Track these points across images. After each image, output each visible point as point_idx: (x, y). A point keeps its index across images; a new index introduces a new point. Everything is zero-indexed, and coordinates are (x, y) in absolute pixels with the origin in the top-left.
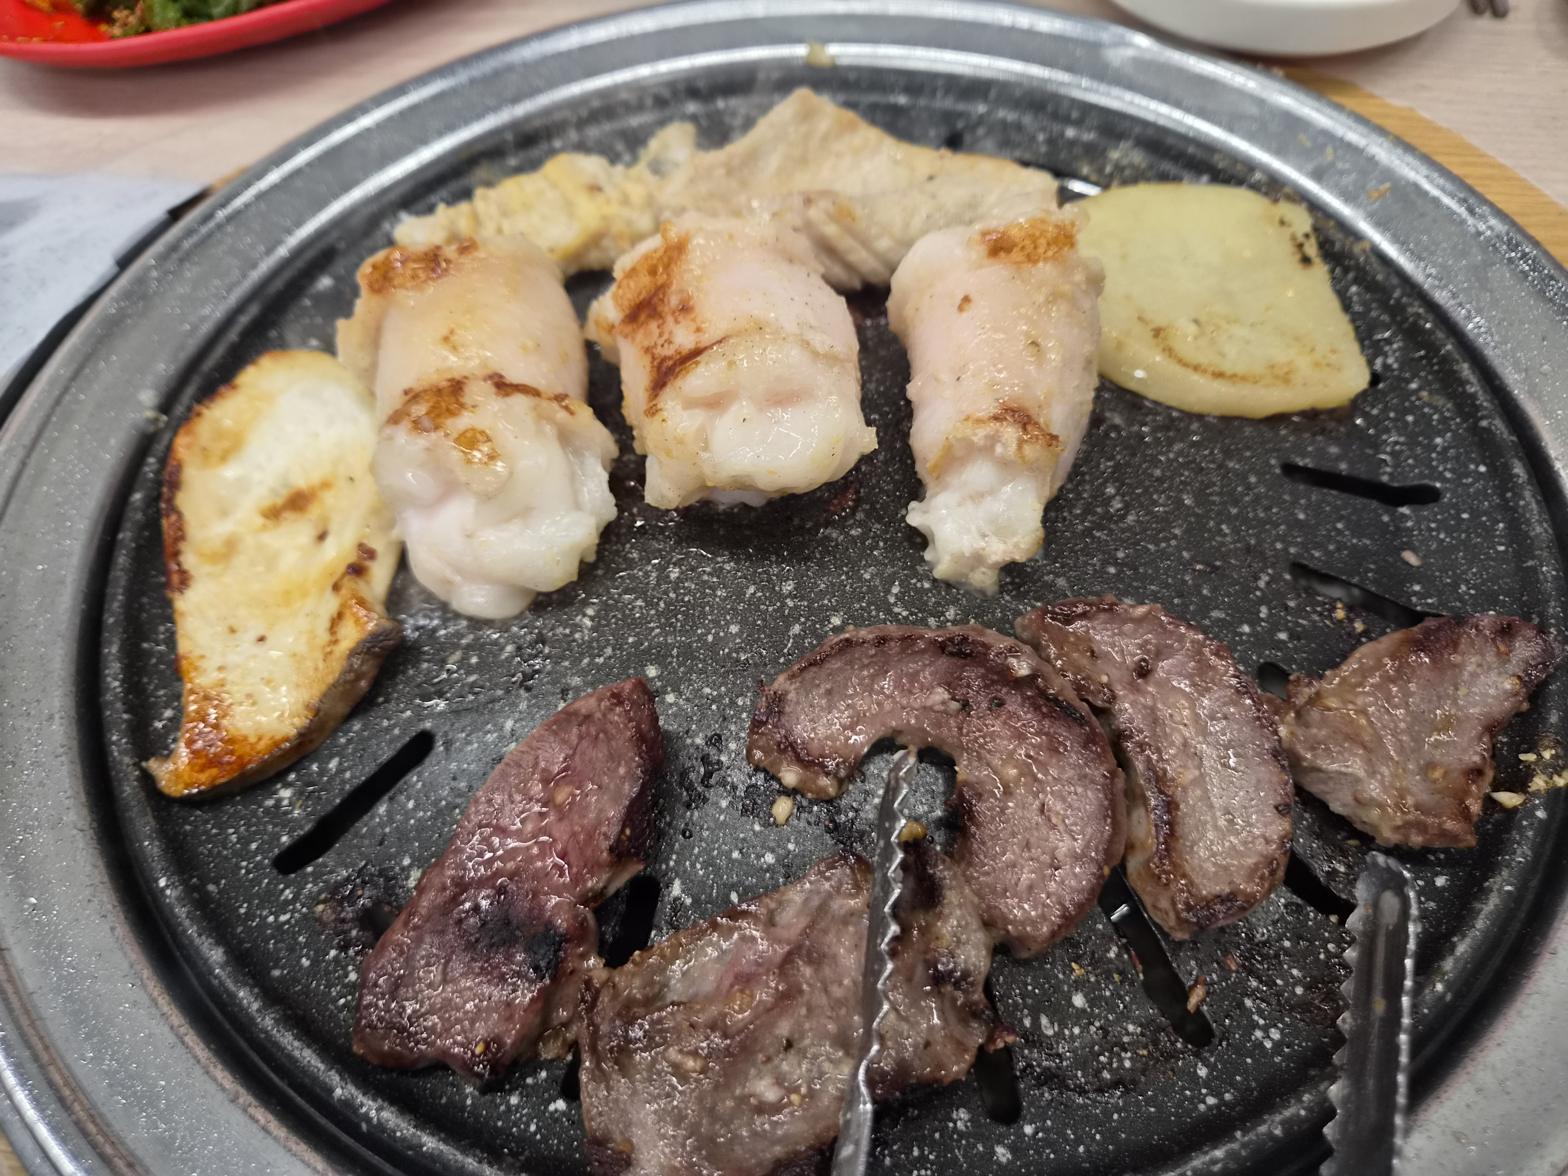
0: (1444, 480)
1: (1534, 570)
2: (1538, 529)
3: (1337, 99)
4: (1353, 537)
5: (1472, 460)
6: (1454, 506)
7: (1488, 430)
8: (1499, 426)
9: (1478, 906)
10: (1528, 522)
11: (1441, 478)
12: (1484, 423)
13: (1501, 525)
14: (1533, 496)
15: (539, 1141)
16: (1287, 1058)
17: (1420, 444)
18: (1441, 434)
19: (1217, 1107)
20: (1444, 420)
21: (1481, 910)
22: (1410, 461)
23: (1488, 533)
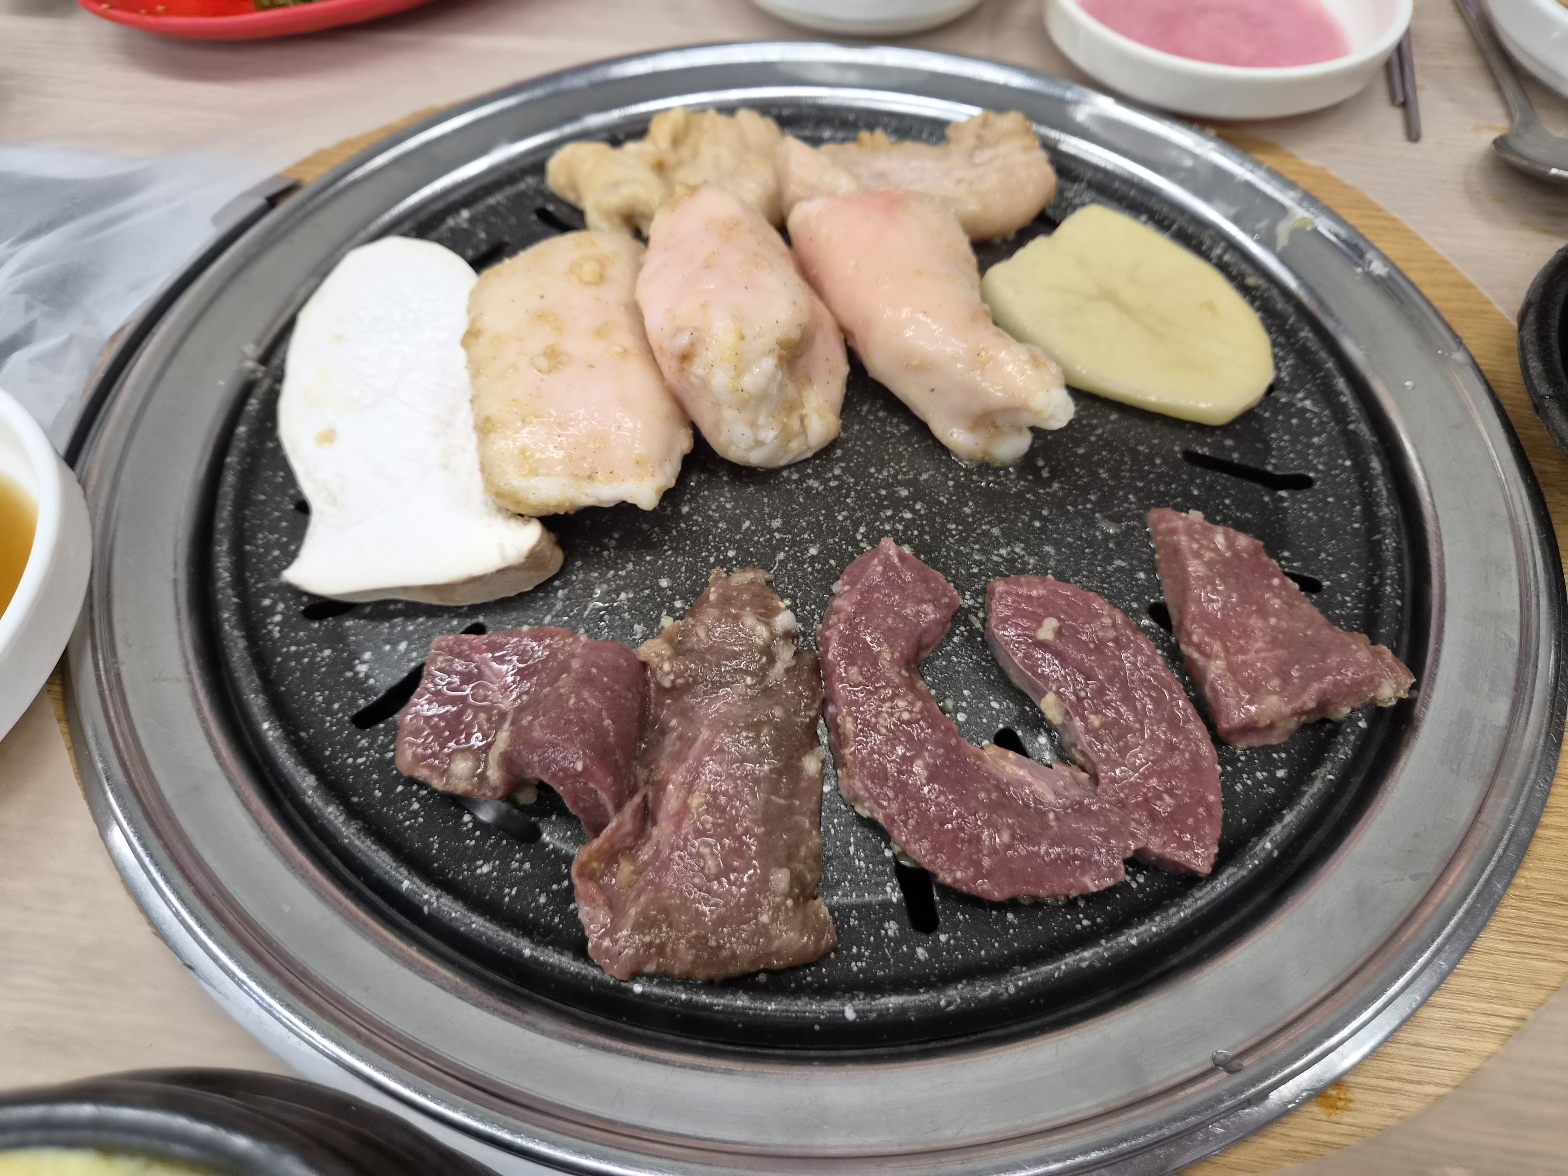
0: (1317, 471)
1: (1379, 542)
2: (1386, 511)
3: (1259, 157)
4: (1237, 510)
5: (1341, 457)
6: (1324, 492)
7: (1354, 433)
8: (1364, 430)
9: (1305, 788)
10: (1378, 505)
11: (1315, 469)
12: (1352, 427)
13: (1358, 508)
14: (1385, 485)
15: (562, 930)
16: (1147, 895)
17: (1300, 441)
18: (1319, 434)
19: (1090, 927)
20: (1321, 423)
21: (1306, 792)
22: (1291, 455)
23: (1349, 513)
